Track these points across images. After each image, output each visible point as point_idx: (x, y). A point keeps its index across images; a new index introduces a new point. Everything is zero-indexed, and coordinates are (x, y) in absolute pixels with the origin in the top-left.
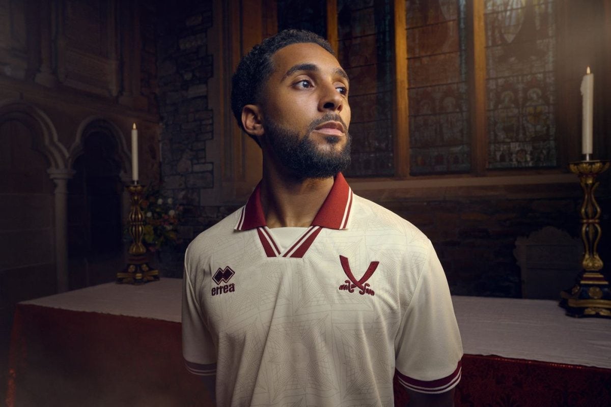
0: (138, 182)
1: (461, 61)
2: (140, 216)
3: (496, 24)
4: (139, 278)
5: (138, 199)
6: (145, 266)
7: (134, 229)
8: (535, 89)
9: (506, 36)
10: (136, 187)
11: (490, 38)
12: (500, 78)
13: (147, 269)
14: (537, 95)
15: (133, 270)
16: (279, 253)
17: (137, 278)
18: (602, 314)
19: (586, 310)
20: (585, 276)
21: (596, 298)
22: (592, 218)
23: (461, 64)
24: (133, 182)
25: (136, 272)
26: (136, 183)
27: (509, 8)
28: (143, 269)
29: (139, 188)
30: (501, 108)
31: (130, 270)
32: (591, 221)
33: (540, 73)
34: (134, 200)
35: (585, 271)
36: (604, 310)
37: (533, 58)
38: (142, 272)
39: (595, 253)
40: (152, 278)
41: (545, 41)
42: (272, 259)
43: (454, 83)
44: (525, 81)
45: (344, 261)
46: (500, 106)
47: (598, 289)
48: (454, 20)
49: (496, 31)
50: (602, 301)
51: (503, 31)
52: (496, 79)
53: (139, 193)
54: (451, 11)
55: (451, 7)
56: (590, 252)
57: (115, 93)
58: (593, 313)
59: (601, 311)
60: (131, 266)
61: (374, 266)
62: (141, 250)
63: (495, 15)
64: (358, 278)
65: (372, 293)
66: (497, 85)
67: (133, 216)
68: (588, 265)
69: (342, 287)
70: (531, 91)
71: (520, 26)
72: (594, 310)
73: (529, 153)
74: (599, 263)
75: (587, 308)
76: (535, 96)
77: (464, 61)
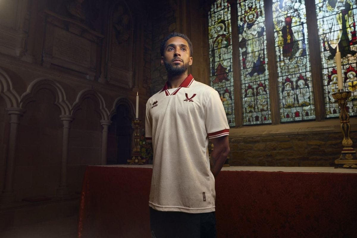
0: (138, 119)
1: (307, 60)
2: (138, 134)
3: (325, 40)
4: (137, 162)
5: (138, 127)
6: (139, 157)
7: (135, 140)
8: (352, 72)
9: (331, 45)
10: (137, 121)
11: (323, 47)
12: (330, 68)
13: (140, 159)
14: (353, 75)
15: (134, 158)
16: (169, 94)
17: (136, 162)
18: (352, 167)
19: (344, 165)
20: (344, 149)
21: (349, 159)
22: (346, 120)
23: (307, 62)
24: (136, 119)
25: (135, 159)
26: (137, 119)
27: (332, 31)
28: (139, 158)
29: (138, 121)
30: (331, 84)
31: (133, 159)
32: (345, 121)
33: (354, 63)
34: (136, 127)
35: (344, 147)
36: (354, 165)
37: (349, 55)
38: (138, 159)
39: (349, 137)
40: (143, 163)
41: (355, 46)
42: (167, 96)
43: (303, 72)
44: (345, 68)
45: (186, 95)
46: (331, 83)
47: (350, 155)
48: (301, 40)
49: (326, 43)
50: (352, 160)
51: (330, 43)
52: (328, 68)
53: (138, 124)
54: (300, 35)
55: (299, 33)
56: (346, 137)
57: (131, 87)
58: (348, 167)
59: (352, 165)
60: (134, 157)
61: (195, 95)
62: (138, 150)
63: (325, 35)
64: (189, 98)
65: (193, 101)
66: (328, 72)
67: (135, 134)
68: (345, 144)
69: (185, 100)
70: (349, 74)
71: (340, 39)
72: (348, 165)
73: (351, 108)
74: (350, 142)
75: (345, 164)
76: (352, 76)
77: (308, 61)
